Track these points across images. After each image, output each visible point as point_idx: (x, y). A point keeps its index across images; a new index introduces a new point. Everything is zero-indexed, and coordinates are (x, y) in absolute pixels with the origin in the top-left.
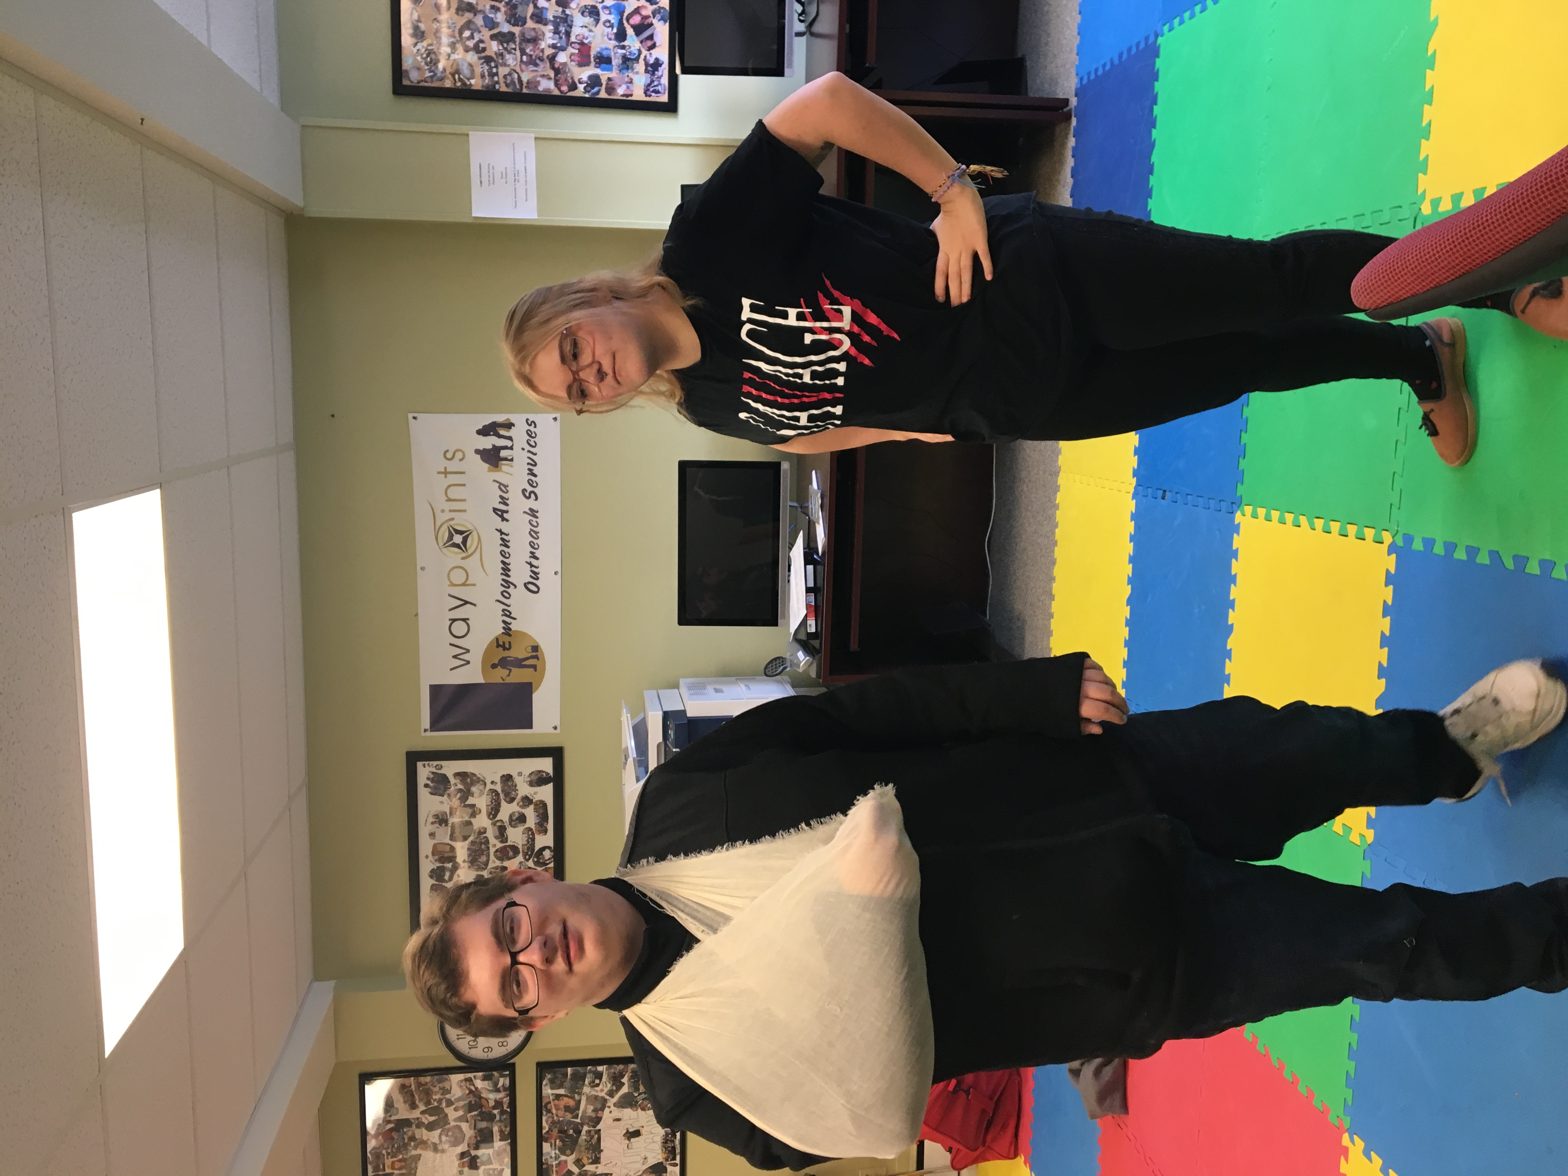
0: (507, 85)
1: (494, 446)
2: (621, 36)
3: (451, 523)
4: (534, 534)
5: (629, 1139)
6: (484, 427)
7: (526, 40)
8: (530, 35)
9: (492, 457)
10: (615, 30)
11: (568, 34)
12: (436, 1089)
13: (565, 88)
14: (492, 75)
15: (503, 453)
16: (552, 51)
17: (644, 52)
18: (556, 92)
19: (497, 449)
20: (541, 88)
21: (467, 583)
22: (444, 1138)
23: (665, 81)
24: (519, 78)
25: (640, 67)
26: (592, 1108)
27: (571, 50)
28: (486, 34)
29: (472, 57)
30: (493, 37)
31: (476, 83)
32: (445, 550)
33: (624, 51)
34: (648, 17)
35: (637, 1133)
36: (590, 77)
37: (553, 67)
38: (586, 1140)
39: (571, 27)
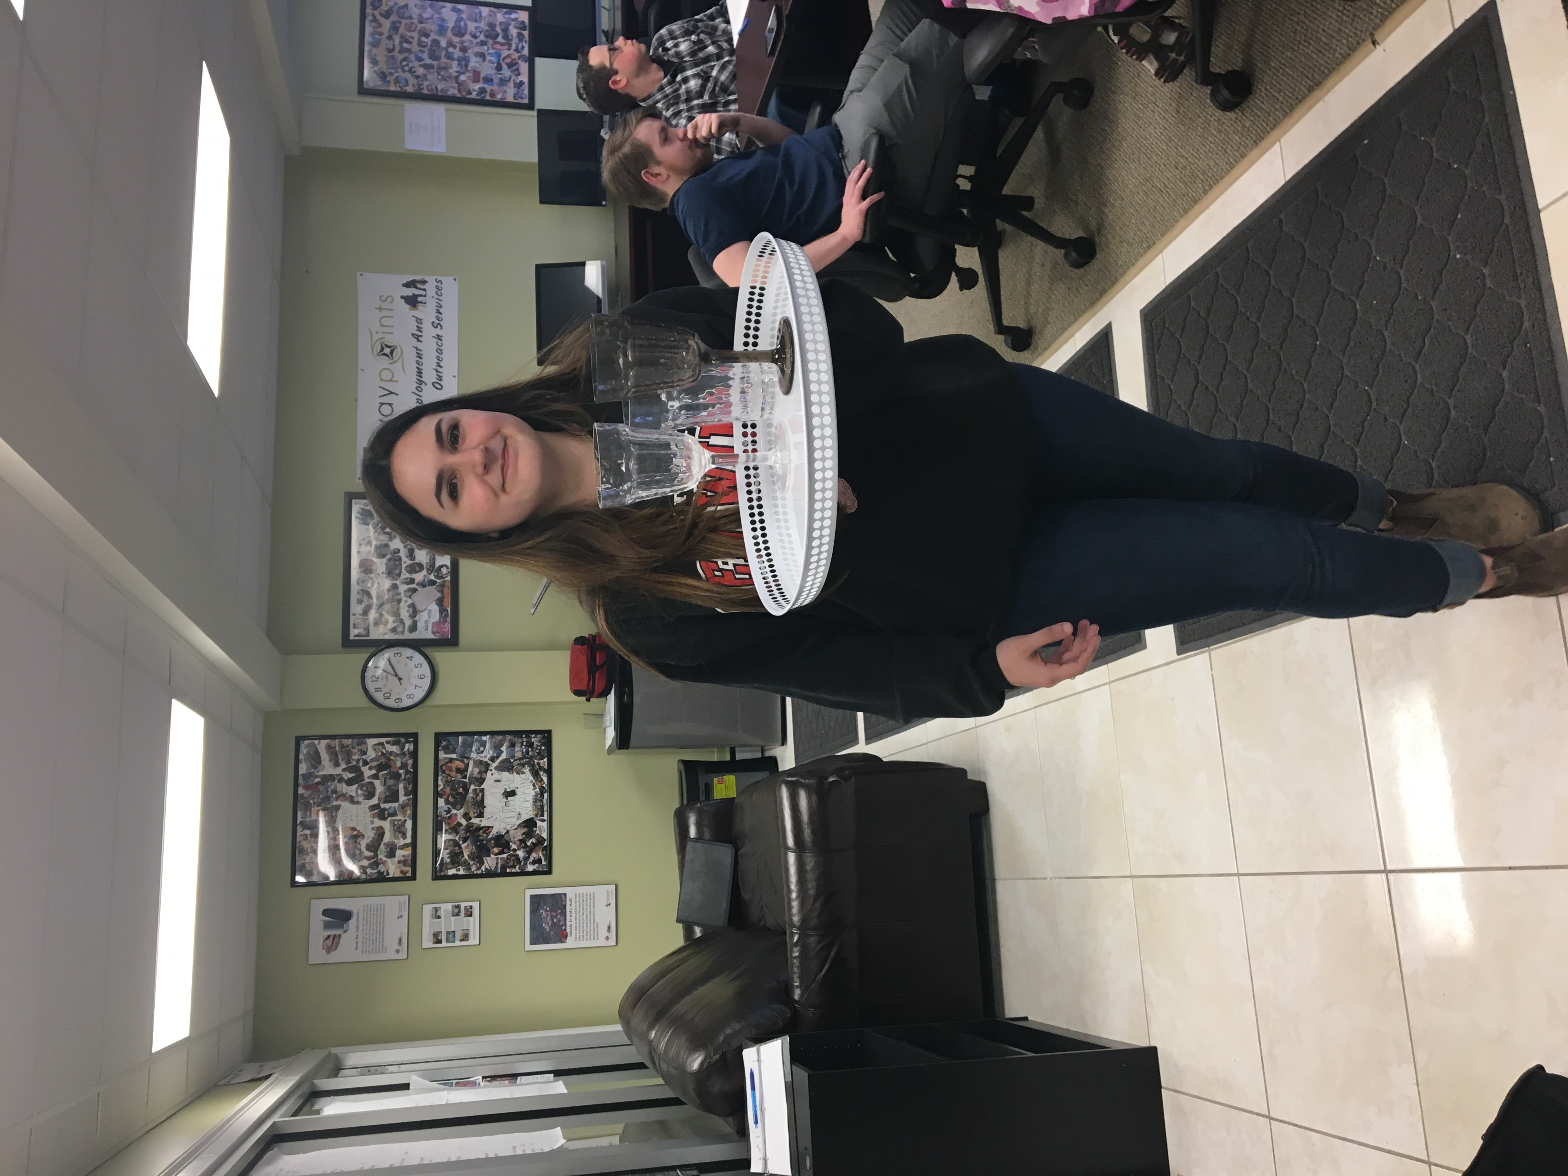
0: (428, 90)
1: (414, 294)
2: (499, 68)
3: (382, 340)
4: (439, 351)
5: (507, 797)
6: (408, 282)
7: (440, 68)
8: (443, 65)
9: (412, 301)
10: (495, 65)
11: (466, 66)
12: (355, 751)
13: (464, 94)
14: (419, 85)
15: (419, 299)
16: (456, 74)
17: (513, 77)
18: (459, 95)
19: (415, 297)
20: (450, 93)
21: (394, 379)
22: (360, 792)
23: (526, 92)
24: (436, 88)
25: (511, 84)
26: (477, 770)
27: (468, 74)
28: (416, 64)
29: (408, 75)
30: (421, 66)
31: (410, 89)
32: (378, 357)
33: (500, 76)
34: (515, 59)
35: (512, 793)
36: (480, 88)
37: (457, 82)
38: (473, 798)
39: (468, 62)
